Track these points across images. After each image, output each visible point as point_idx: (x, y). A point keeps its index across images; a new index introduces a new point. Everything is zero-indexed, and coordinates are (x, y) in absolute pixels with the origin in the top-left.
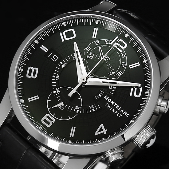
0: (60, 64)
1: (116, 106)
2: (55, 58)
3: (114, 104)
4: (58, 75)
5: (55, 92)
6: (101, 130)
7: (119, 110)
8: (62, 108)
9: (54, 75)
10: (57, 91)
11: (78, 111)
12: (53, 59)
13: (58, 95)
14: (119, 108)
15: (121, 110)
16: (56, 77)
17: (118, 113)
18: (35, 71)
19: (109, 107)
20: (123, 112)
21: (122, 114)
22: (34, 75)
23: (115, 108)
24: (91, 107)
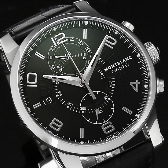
0: (58, 97)
1: (117, 64)
2: (50, 100)
3: (115, 65)
4: (68, 103)
5: (83, 112)
6: (135, 85)
7: (122, 63)
8: (101, 111)
9: (67, 106)
10: (83, 110)
11: (109, 99)
12: (49, 102)
13: (87, 110)
14: (120, 62)
15: (122, 61)
16: (69, 105)
17: (124, 65)
18: (55, 121)
19: (116, 70)
20: (125, 60)
21: (127, 62)
22: (59, 124)
23: (118, 66)
24: (110, 86)
